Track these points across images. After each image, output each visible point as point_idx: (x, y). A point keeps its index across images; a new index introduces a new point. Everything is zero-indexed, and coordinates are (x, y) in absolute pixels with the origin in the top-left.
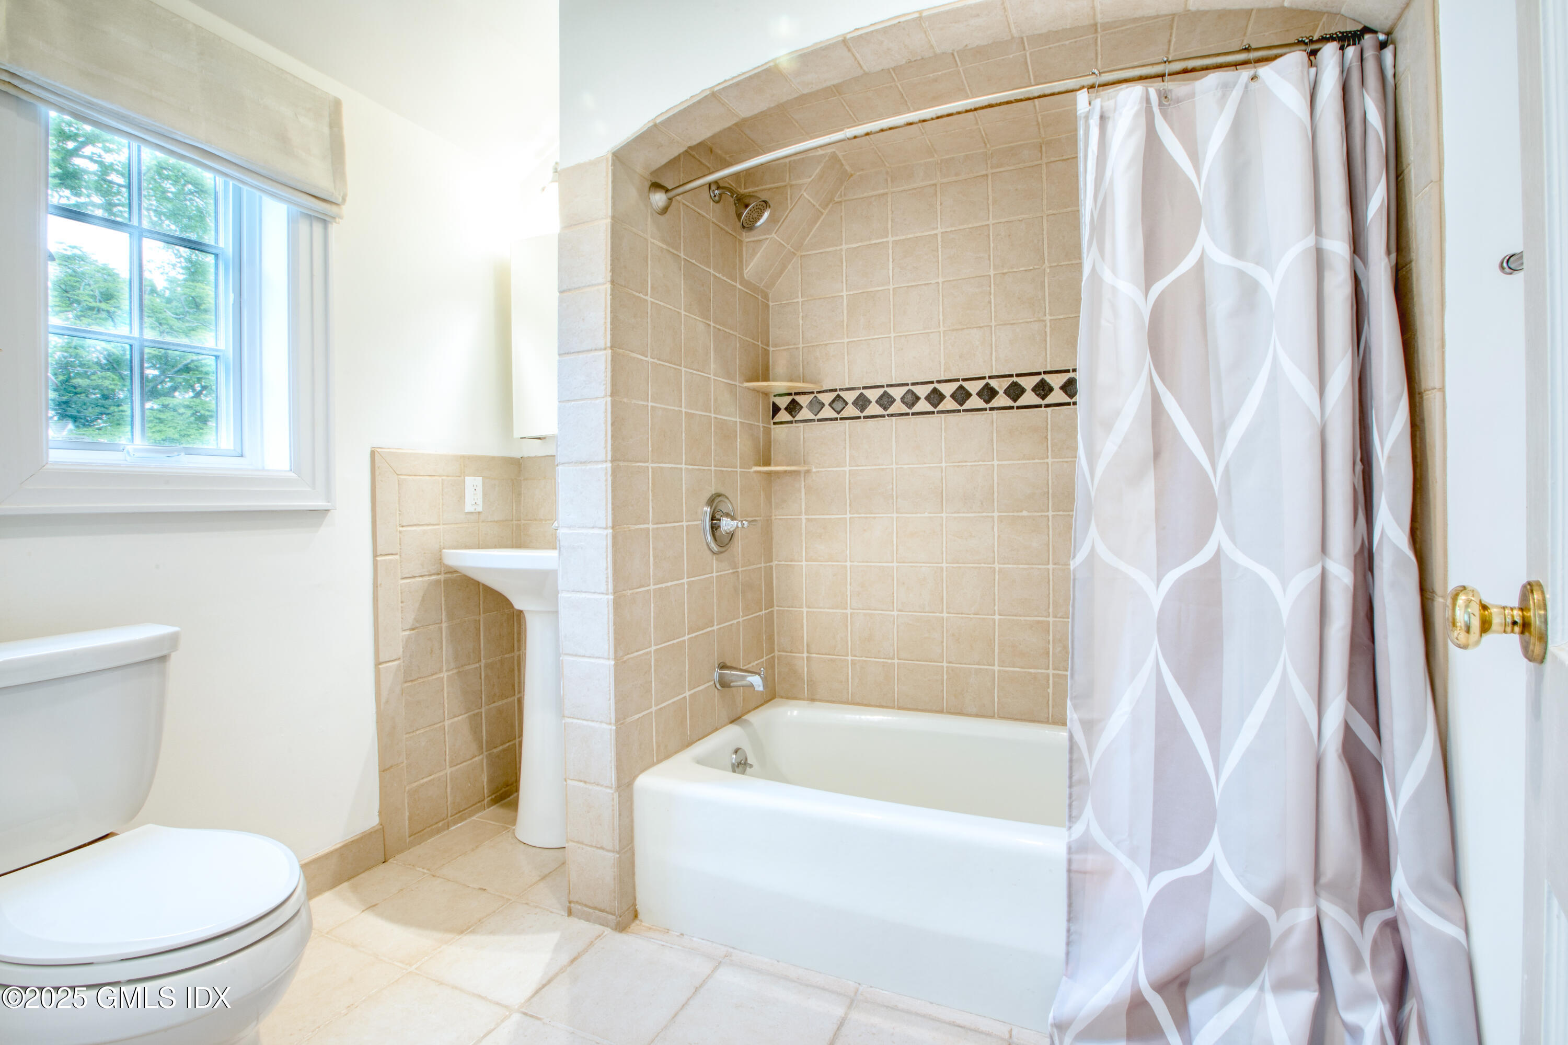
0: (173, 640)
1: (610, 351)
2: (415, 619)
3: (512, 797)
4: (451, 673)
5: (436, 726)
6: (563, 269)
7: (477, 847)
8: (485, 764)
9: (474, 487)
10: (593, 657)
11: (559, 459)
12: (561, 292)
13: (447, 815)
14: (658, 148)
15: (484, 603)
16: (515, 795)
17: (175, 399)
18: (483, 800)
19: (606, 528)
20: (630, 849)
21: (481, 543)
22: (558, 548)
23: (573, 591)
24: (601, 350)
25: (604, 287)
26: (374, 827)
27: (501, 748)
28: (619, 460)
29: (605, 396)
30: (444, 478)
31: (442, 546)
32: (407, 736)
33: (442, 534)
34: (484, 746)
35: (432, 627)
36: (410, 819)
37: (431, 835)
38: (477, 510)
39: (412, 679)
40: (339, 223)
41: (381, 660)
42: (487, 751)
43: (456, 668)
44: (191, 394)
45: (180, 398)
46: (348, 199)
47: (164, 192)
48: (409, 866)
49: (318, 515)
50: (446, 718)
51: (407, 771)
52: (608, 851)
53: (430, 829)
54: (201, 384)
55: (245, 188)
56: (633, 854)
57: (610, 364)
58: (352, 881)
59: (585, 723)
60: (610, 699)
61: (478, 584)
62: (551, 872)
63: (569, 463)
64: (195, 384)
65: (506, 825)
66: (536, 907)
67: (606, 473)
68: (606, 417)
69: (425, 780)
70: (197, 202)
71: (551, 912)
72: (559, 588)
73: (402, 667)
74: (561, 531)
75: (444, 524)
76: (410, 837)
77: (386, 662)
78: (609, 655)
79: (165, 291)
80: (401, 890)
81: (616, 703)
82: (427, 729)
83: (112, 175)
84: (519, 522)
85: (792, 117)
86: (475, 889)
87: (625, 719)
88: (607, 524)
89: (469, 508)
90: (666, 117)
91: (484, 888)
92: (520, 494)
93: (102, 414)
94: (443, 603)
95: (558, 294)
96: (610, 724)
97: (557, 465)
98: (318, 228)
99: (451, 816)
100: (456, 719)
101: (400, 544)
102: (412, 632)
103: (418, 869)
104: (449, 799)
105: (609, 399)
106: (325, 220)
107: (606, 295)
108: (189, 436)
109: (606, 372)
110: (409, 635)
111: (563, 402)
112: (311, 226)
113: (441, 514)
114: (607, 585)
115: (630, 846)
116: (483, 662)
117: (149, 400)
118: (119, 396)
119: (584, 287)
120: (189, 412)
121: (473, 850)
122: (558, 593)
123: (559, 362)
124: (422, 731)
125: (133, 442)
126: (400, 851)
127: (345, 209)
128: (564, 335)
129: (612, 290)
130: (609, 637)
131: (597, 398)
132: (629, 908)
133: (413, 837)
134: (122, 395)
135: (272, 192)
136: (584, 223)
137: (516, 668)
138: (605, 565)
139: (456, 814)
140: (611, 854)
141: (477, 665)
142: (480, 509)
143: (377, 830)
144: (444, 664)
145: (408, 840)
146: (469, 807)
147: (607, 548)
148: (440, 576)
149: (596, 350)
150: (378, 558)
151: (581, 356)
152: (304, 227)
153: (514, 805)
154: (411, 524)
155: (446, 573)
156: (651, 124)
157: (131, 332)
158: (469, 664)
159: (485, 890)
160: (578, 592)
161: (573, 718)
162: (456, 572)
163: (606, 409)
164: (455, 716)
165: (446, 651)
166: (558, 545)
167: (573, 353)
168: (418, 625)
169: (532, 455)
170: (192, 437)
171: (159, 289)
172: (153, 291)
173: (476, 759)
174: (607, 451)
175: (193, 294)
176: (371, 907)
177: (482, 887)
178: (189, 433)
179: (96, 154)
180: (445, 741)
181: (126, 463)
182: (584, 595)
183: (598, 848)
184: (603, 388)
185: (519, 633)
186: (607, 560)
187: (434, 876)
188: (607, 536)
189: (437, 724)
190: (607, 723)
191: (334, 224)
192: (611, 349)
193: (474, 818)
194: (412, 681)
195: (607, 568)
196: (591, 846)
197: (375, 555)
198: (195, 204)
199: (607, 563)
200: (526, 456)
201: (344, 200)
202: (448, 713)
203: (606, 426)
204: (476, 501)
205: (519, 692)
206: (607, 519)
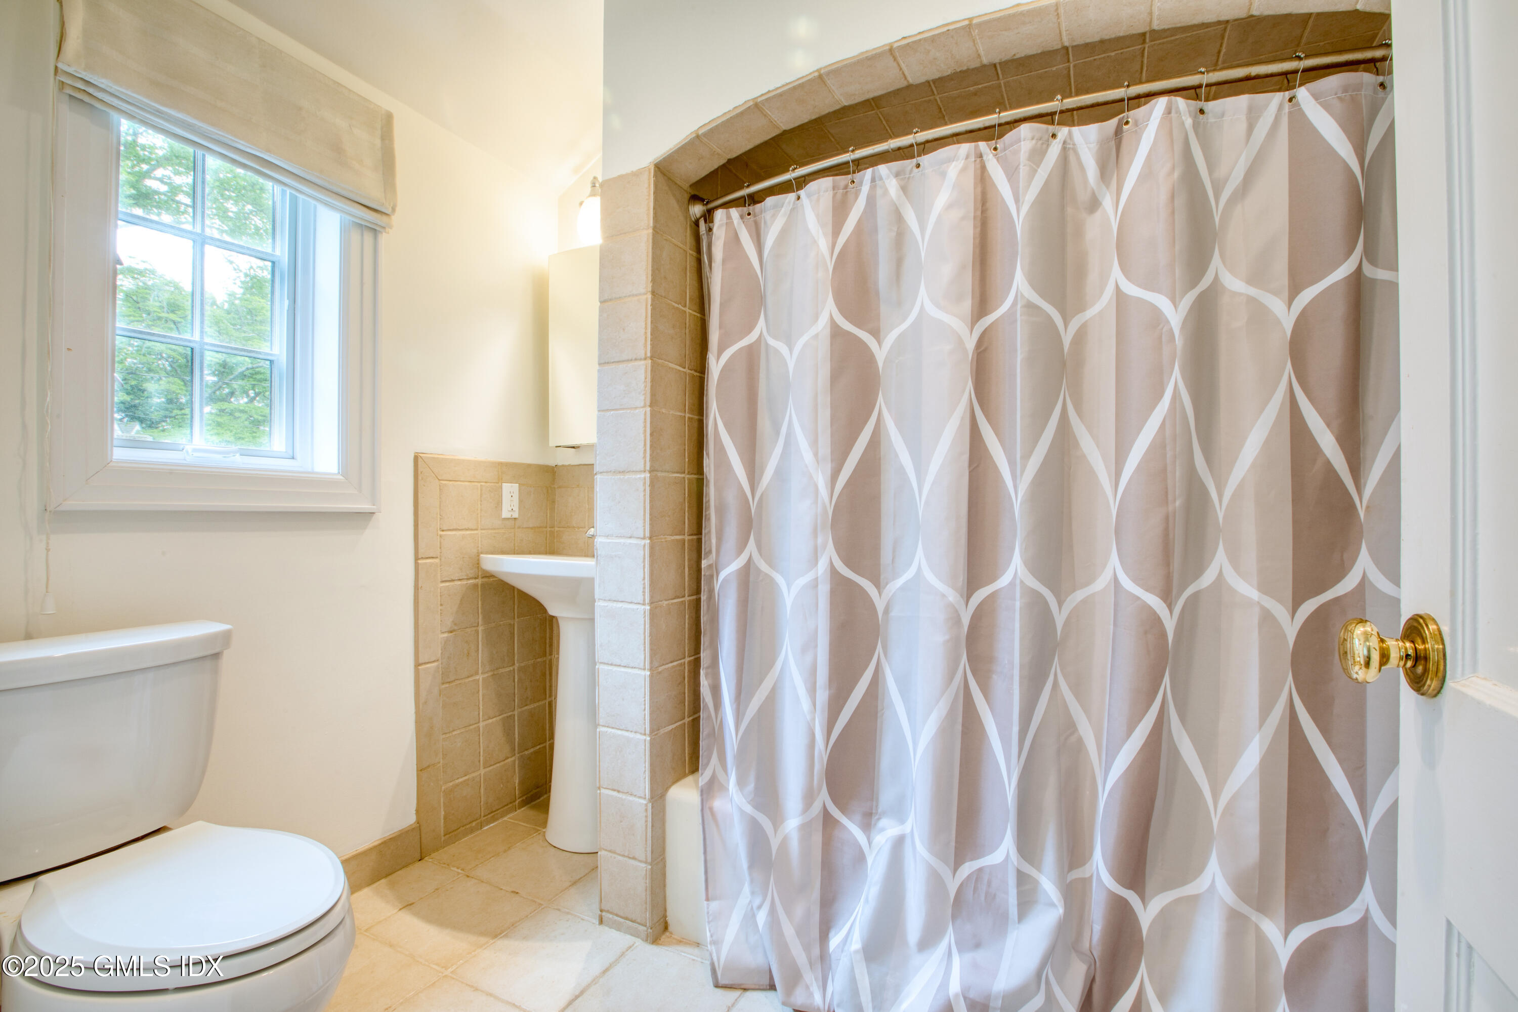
0: (226, 637)
1: (650, 361)
2: (453, 621)
3: (542, 799)
4: (486, 675)
5: (471, 727)
6: (604, 280)
7: (509, 848)
8: (517, 766)
9: (510, 493)
10: (628, 667)
11: (597, 468)
12: (601, 302)
13: (481, 815)
14: (699, 160)
15: (518, 607)
16: (545, 796)
17: (231, 404)
18: (515, 801)
19: (644, 538)
20: (662, 860)
21: (516, 548)
22: (595, 557)
23: (609, 600)
24: (641, 359)
25: (645, 296)
26: (411, 825)
27: (532, 750)
28: (657, 471)
29: (644, 406)
30: (482, 484)
31: (480, 551)
32: (444, 736)
33: (480, 539)
34: (517, 748)
35: (468, 630)
36: (445, 818)
37: (465, 834)
38: (514, 517)
39: (449, 680)
40: (388, 233)
41: (421, 661)
42: (518, 753)
43: (491, 671)
44: (246, 400)
45: (236, 403)
46: (398, 209)
47: (226, 211)
48: (444, 866)
49: (365, 517)
50: (481, 720)
51: (443, 772)
52: (641, 861)
53: (464, 828)
54: (255, 390)
55: (301, 196)
56: (665, 866)
57: (650, 374)
58: (390, 877)
59: (619, 732)
60: (645, 710)
61: (512, 588)
62: (581, 878)
63: (607, 472)
64: (250, 390)
65: (536, 827)
66: (568, 913)
67: (645, 483)
68: (645, 427)
69: (460, 780)
70: (255, 221)
71: (583, 919)
72: (596, 597)
73: (440, 669)
74: (599, 540)
75: (482, 529)
76: (445, 835)
77: (426, 663)
78: (645, 665)
79: (224, 305)
80: (437, 889)
81: (650, 714)
82: (463, 730)
83: (180, 196)
84: (553, 529)
85: (829, 132)
86: (507, 891)
87: (659, 730)
88: (644, 534)
89: (505, 514)
90: (709, 128)
91: (517, 891)
92: (553, 502)
93: (166, 417)
94: (480, 605)
95: (599, 304)
96: (645, 734)
97: (596, 474)
98: (368, 237)
99: (484, 817)
100: (490, 721)
101: (440, 548)
102: (451, 634)
103: (452, 868)
104: (482, 800)
105: (648, 409)
106: (375, 230)
107: (647, 305)
108: (243, 439)
109: (645, 382)
110: (447, 637)
111: (603, 411)
112: (362, 235)
113: (479, 520)
114: (644, 595)
115: (662, 857)
116: (517, 665)
117: (207, 404)
118: (181, 400)
119: (625, 297)
120: (244, 416)
121: (505, 851)
122: (595, 601)
123: (599, 371)
124: (458, 732)
125: (192, 442)
126: (436, 849)
127: (395, 219)
128: (604, 344)
129: (653, 300)
130: (645, 647)
131: (636, 408)
132: (660, 920)
133: (447, 836)
134: (183, 400)
135: (326, 201)
136: (625, 233)
137: (548, 673)
138: (642, 576)
139: (489, 814)
140: (643, 865)
141: (511, 668)
142: (516, 515)
143: (413, 829)
144: (480, 666)
145: (443, 839)
146: (502, 808)
147: (644, 559)
148: (477, 580)
149: (636, 359)
150: (420, 561)
151: (621, 366)
152: (355, 236)
153: (544, 807)
154: (451, 528)
155: (483, 577)
156: (694, 135)
157: (192, 336)
158: (504, 667)
159: (517, 893)
160: (615, 601)
161: (607, 727)
162: (493, 576)
163: (645, 419)
164: (490, 718)
165: (482, 655)
166: (595, 554)
167: (613, 362)
168: (456, 628)
169: (567, 463)
170: (246, 440)
171: (218, 303)
172: (214, 303)
173: (509, 760)
174: (645, 461)
175: (250, 307)
176: (408, 906)
177: (515, 890)
178: (243, 436)
179: (166, 176)
180: (479, 743)
181: (185, 462)
182: (620, 605)
183: (630, 858)
184: (642, 398)
185: (551, 638)
186: (644, 570)
187: (468, 876)
188: (644, 546)
189: (472, 725)
190: (641, 734)
191: (384, 233)
192: (651, 359)
193: (505, 819)
194: (449, 682)
195: (644, 579)
196: (623, 856)
197: (417, 559)
198: (253, 223)
199: (644, 573)
200: (560, 464)
201: (394, 210)
202: (483, 715)
203: (645, 436)
204: (512, 507)
205: (550, 696)
206: (645, 529)
